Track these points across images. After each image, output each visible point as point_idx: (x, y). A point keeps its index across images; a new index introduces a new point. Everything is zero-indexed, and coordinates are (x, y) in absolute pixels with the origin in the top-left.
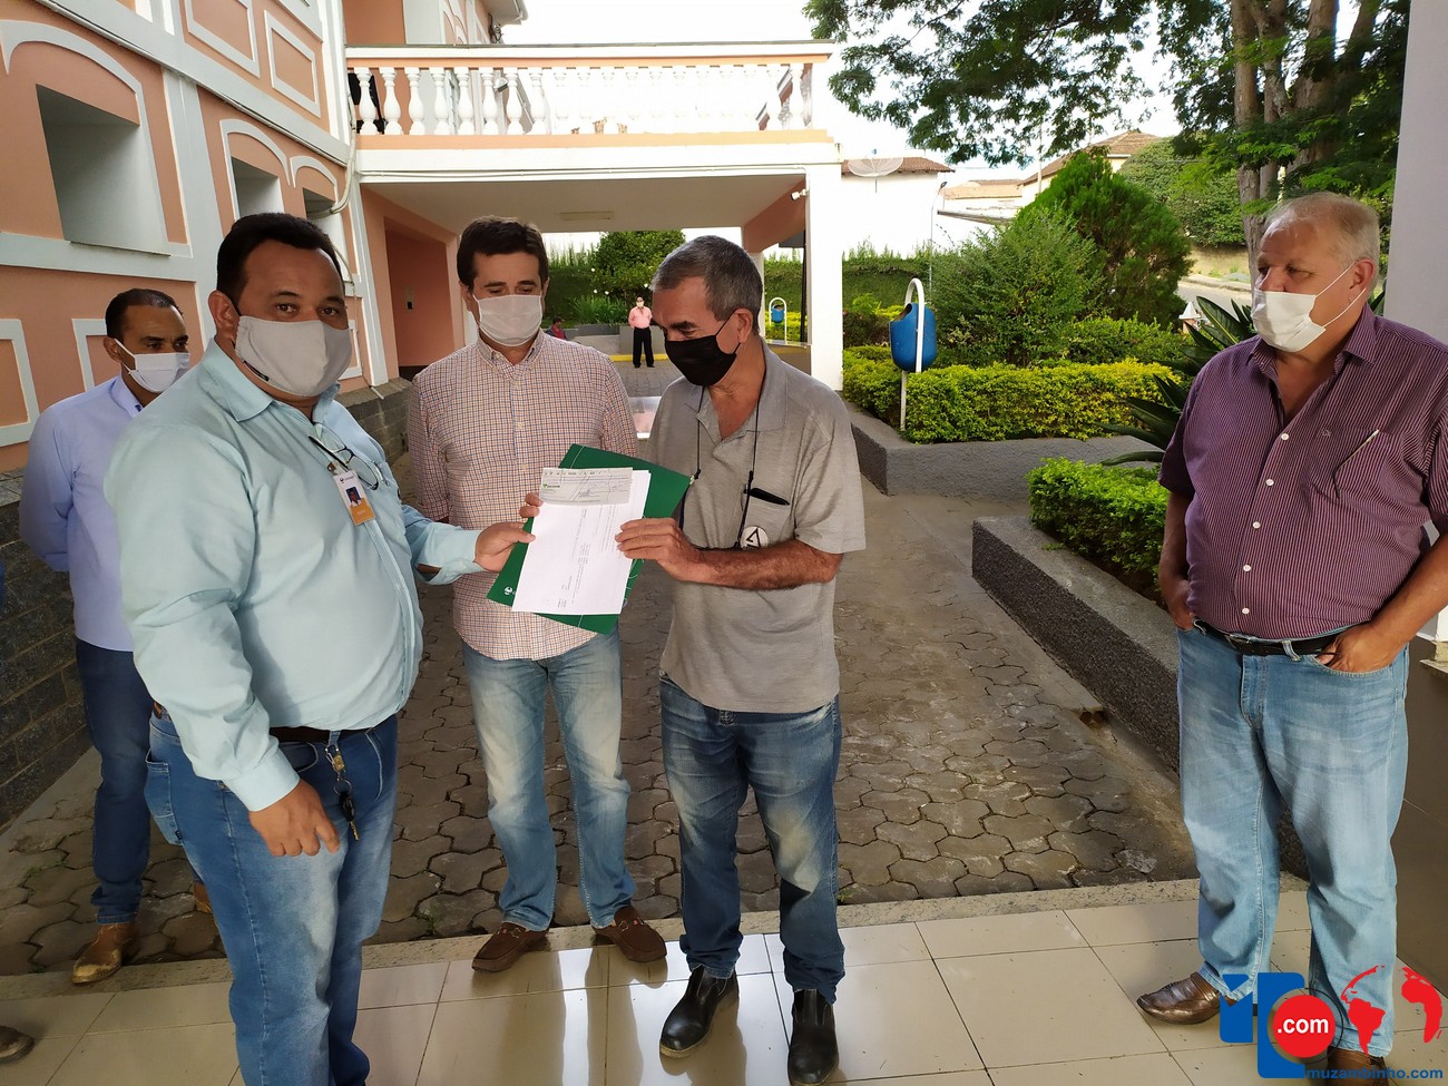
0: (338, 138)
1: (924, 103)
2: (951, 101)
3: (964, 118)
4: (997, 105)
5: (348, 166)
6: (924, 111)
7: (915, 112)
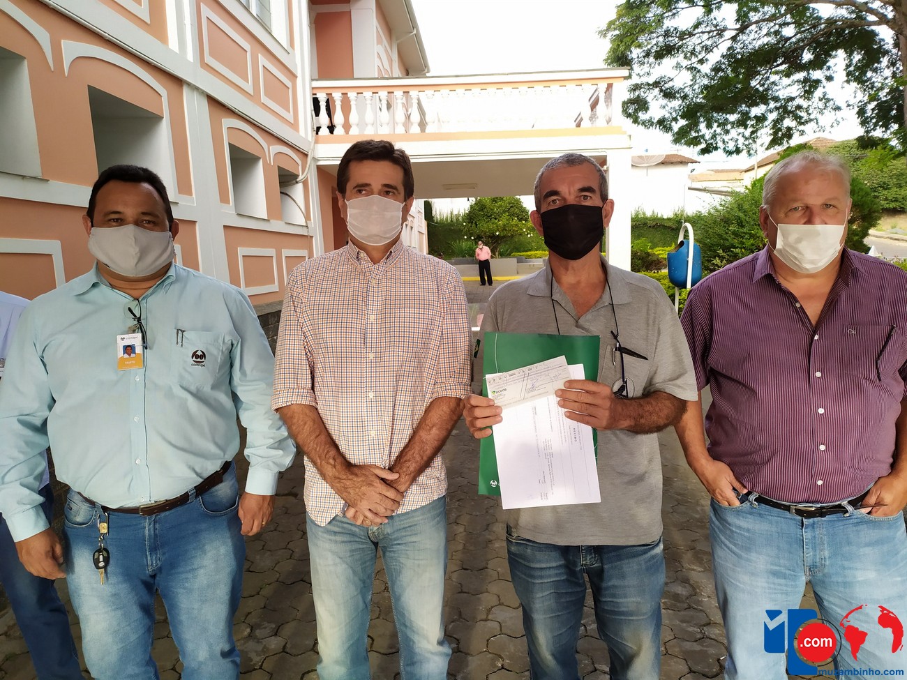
0: (304, 136)
1: (683, 117)
2: (701, 115)
3: (709, 126)
4: (733, 118)
5: (309, 154)
6: (682, 122)
7: (676, 123)
